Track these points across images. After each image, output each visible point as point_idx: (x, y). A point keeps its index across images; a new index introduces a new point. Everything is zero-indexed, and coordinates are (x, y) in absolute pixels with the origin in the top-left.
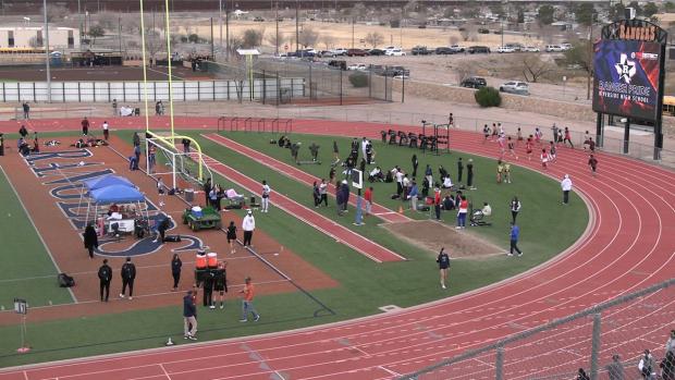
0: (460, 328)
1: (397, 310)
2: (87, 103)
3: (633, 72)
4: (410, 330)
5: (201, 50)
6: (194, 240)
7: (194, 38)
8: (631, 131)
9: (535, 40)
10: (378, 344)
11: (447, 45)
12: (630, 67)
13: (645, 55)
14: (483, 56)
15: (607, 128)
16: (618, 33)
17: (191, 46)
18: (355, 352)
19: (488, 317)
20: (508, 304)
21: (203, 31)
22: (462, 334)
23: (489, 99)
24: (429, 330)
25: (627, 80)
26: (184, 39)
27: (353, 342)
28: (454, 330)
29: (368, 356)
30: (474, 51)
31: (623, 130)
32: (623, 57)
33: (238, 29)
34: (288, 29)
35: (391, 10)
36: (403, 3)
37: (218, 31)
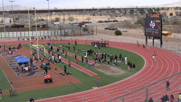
0: (113, 92)
1: (97, 88)
2: (15, 37)
3: (154, 25)
4: (100, 93)
5: (44, 23)
6: (44, 72)
7: (43, 20)
8: (154, 40)
9: (129, 18)
10: (92, 97)
11: (107, 20)
12: (153, 24)
13: (157, 21)
14: (116, 22)
15: (148, 40)
16: (150, 16)
17: (42, 22)
18: (87, 99)
19: (120, 89)
20: (125, 85)
21: (45, 18)
22: (114, 94)
23: (118, 33)
24: (105, 93)
25: (153, 27)
26: (40, 20)
27: (86, 97)
28: (112, 93)
29: (90, 100)
30: (114, 21)
31: (152, 40)
32: (152, 22)
33: (54, 17)
34: (67, 17)
35: (93, 11)
36: (96, 10)
37: (49, 18)
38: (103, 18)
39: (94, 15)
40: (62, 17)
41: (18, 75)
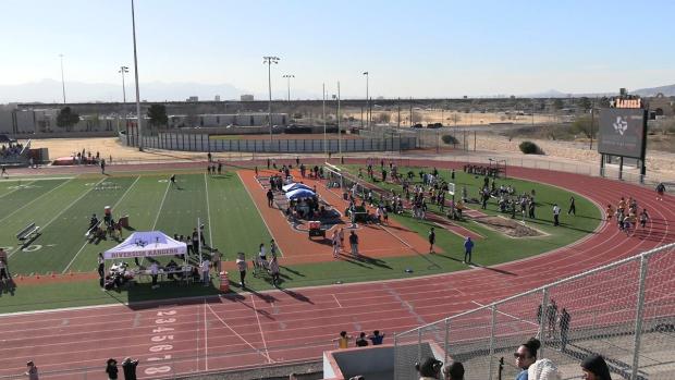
3: (625, 128)
5: (356, 125)
7: (352, 119)
8: (624, 167)
10: (470, 287)
11: (499, 121)
12: (623, 125)
13: (633, 117)
15: (607, 165)
16: (615, 104)
17: (350, 123)
18: (456, 292)
20: (554, 266)
21: (357, 116)
22: (525, 283)
23: (530, 149)
25: (621, 133)
26: (346, 119)
27: (454, 286)
29: (464, 294)
31: (618, 166)
32: (619, 119)
33: (376, 114)
34: (405, 114)
35: (466, 104)
36: (470, 101)
37: (365, 116)
38: (489, 118)
39: (467, 112)
40: (393, 115)
41: (295, 227)
